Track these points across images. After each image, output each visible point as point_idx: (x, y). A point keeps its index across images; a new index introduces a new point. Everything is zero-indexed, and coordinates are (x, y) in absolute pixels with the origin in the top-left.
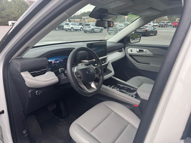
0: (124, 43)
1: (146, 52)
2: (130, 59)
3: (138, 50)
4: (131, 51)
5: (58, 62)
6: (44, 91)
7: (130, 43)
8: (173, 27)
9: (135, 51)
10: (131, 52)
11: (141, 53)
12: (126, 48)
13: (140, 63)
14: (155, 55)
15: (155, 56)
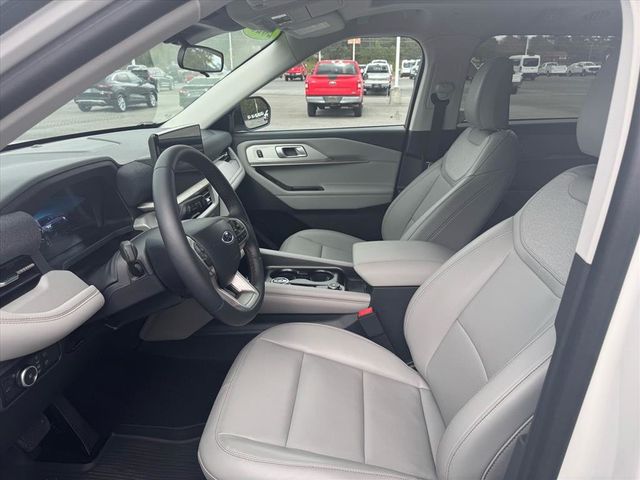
0: (228, 131)
1: (306, 152)
2: (260, 182)
3: (280, 149)
4: (260, 155)
5: (49, 226)
6: (47, 362)
7: (246, 129)
8: (287, 80)
9: (271, 153)
10: (261, 160)
11: (290, 159)
12: (241, 146)
13: (292, 189)
14: (332, 158)
15: (333, 162)
